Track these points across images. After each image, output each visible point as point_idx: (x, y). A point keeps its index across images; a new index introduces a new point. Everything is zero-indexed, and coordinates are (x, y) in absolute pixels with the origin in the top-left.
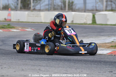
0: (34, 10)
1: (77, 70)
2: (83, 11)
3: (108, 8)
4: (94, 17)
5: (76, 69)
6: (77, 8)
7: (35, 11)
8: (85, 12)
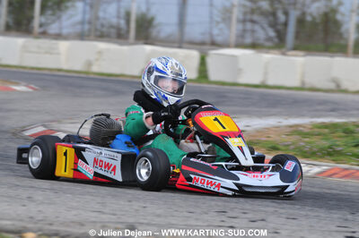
0: (44, 34)
1: (133, 203)
2: (176, 45)
3: (248, 40)
4: (203, 62)
5: (130, 201)
6: (163, 35)
7: (46, 38)
8: (180, 47)
